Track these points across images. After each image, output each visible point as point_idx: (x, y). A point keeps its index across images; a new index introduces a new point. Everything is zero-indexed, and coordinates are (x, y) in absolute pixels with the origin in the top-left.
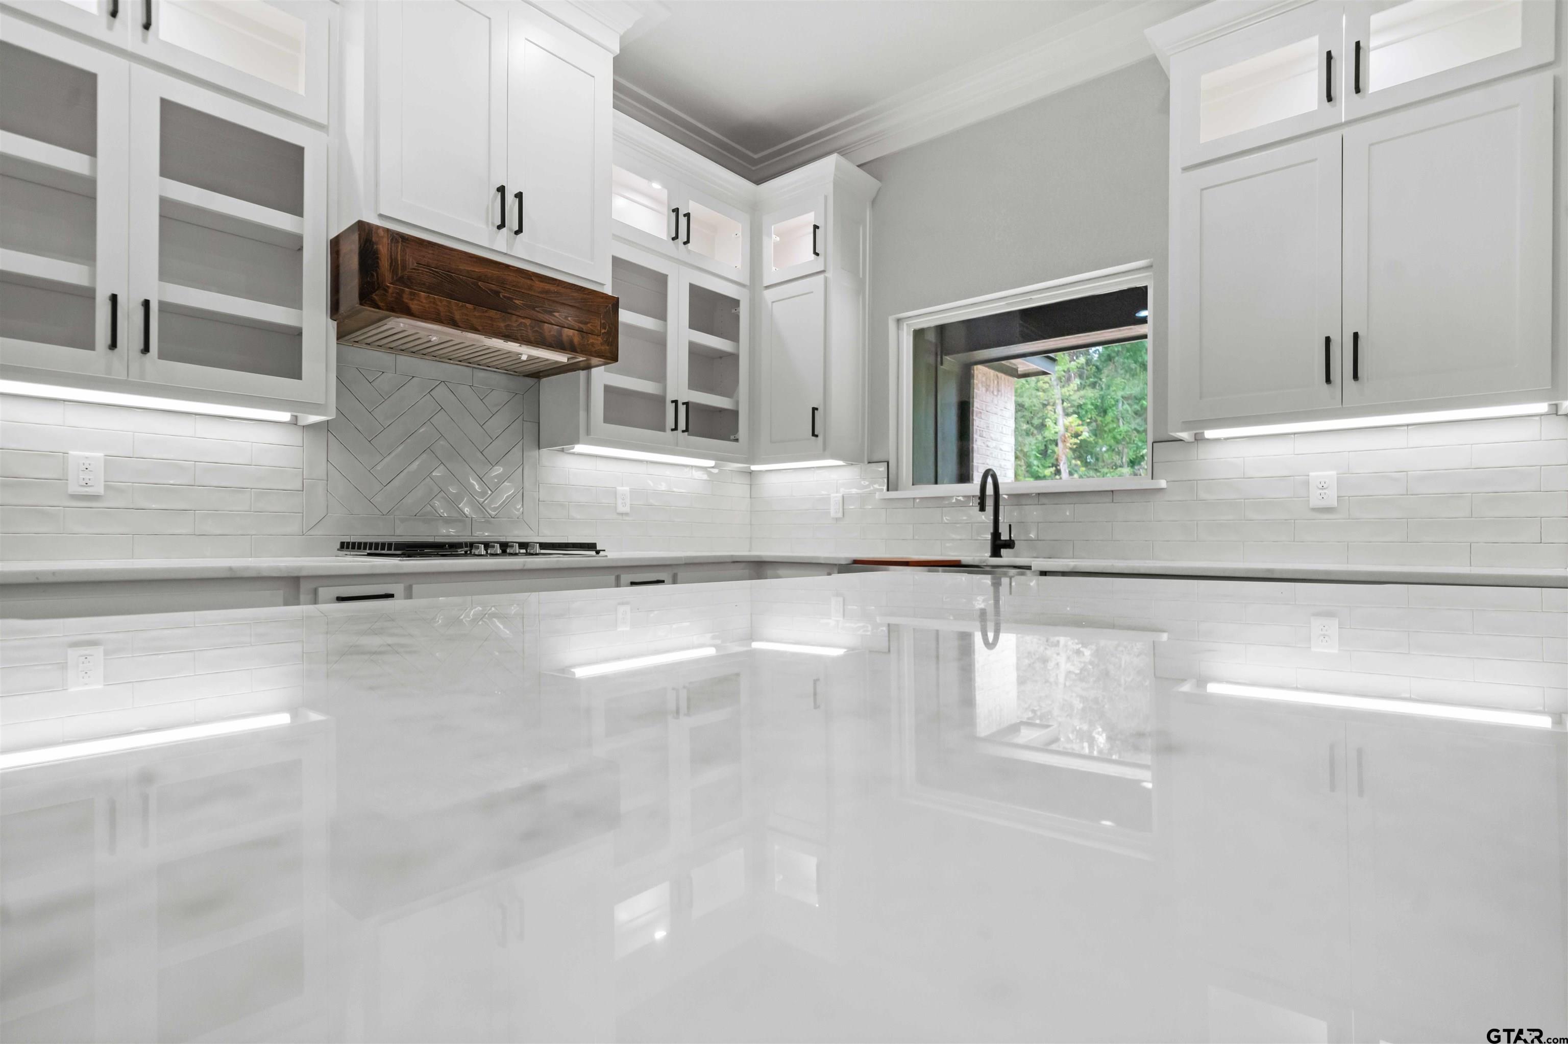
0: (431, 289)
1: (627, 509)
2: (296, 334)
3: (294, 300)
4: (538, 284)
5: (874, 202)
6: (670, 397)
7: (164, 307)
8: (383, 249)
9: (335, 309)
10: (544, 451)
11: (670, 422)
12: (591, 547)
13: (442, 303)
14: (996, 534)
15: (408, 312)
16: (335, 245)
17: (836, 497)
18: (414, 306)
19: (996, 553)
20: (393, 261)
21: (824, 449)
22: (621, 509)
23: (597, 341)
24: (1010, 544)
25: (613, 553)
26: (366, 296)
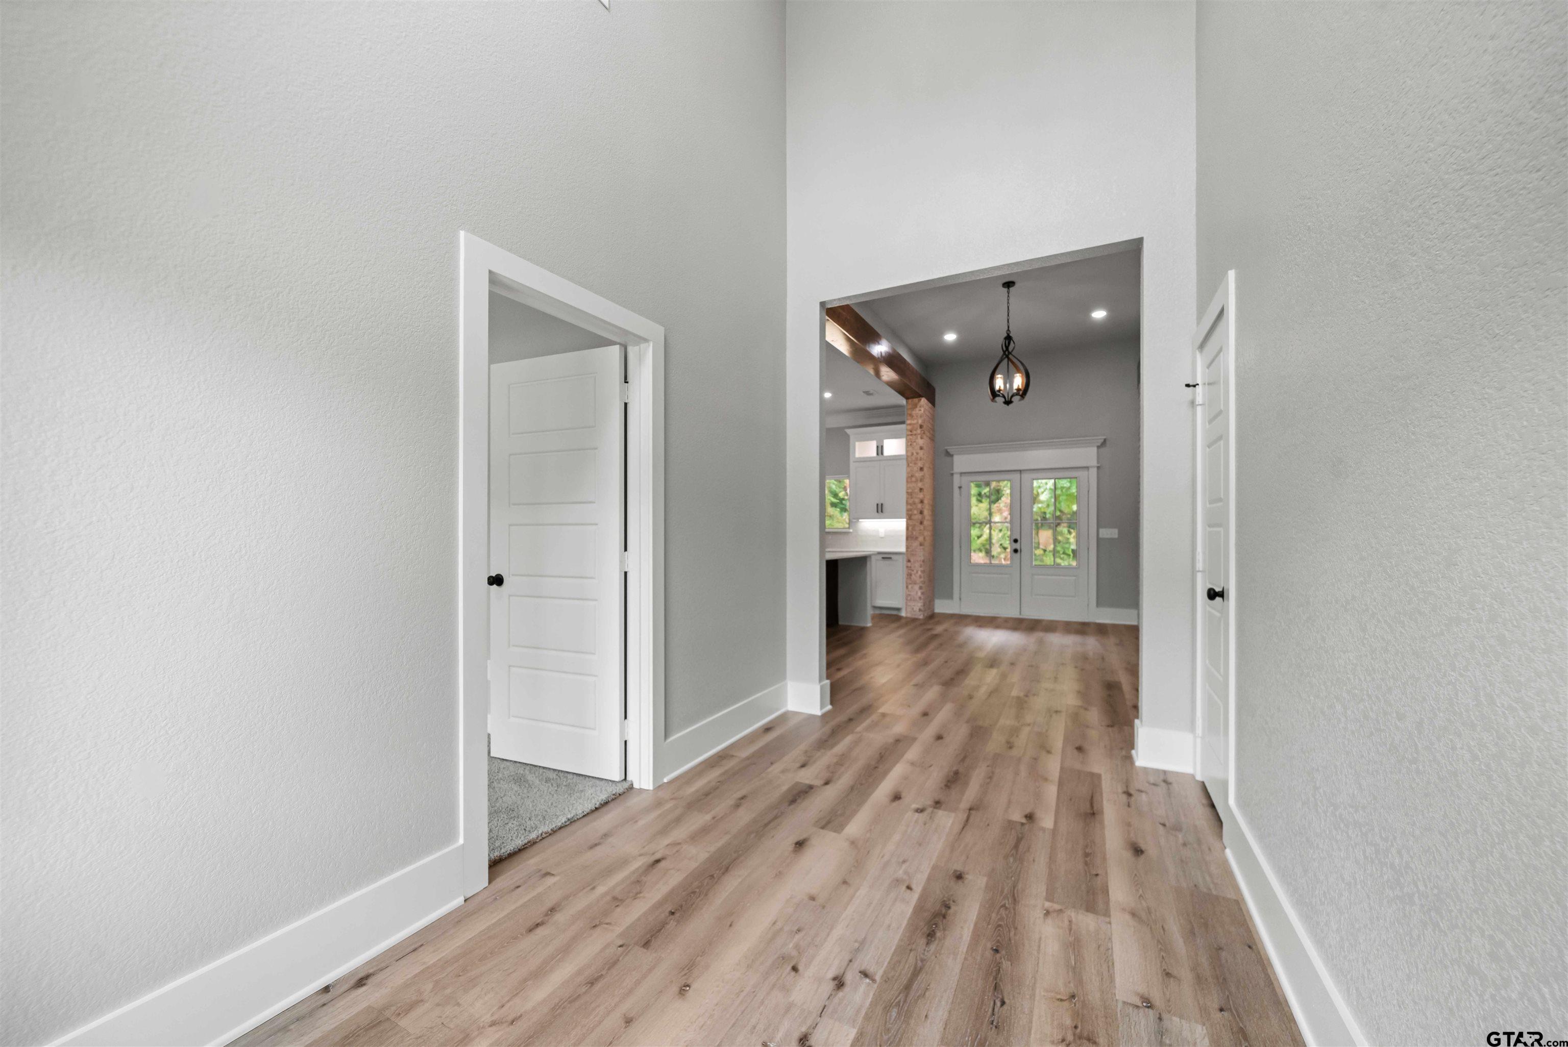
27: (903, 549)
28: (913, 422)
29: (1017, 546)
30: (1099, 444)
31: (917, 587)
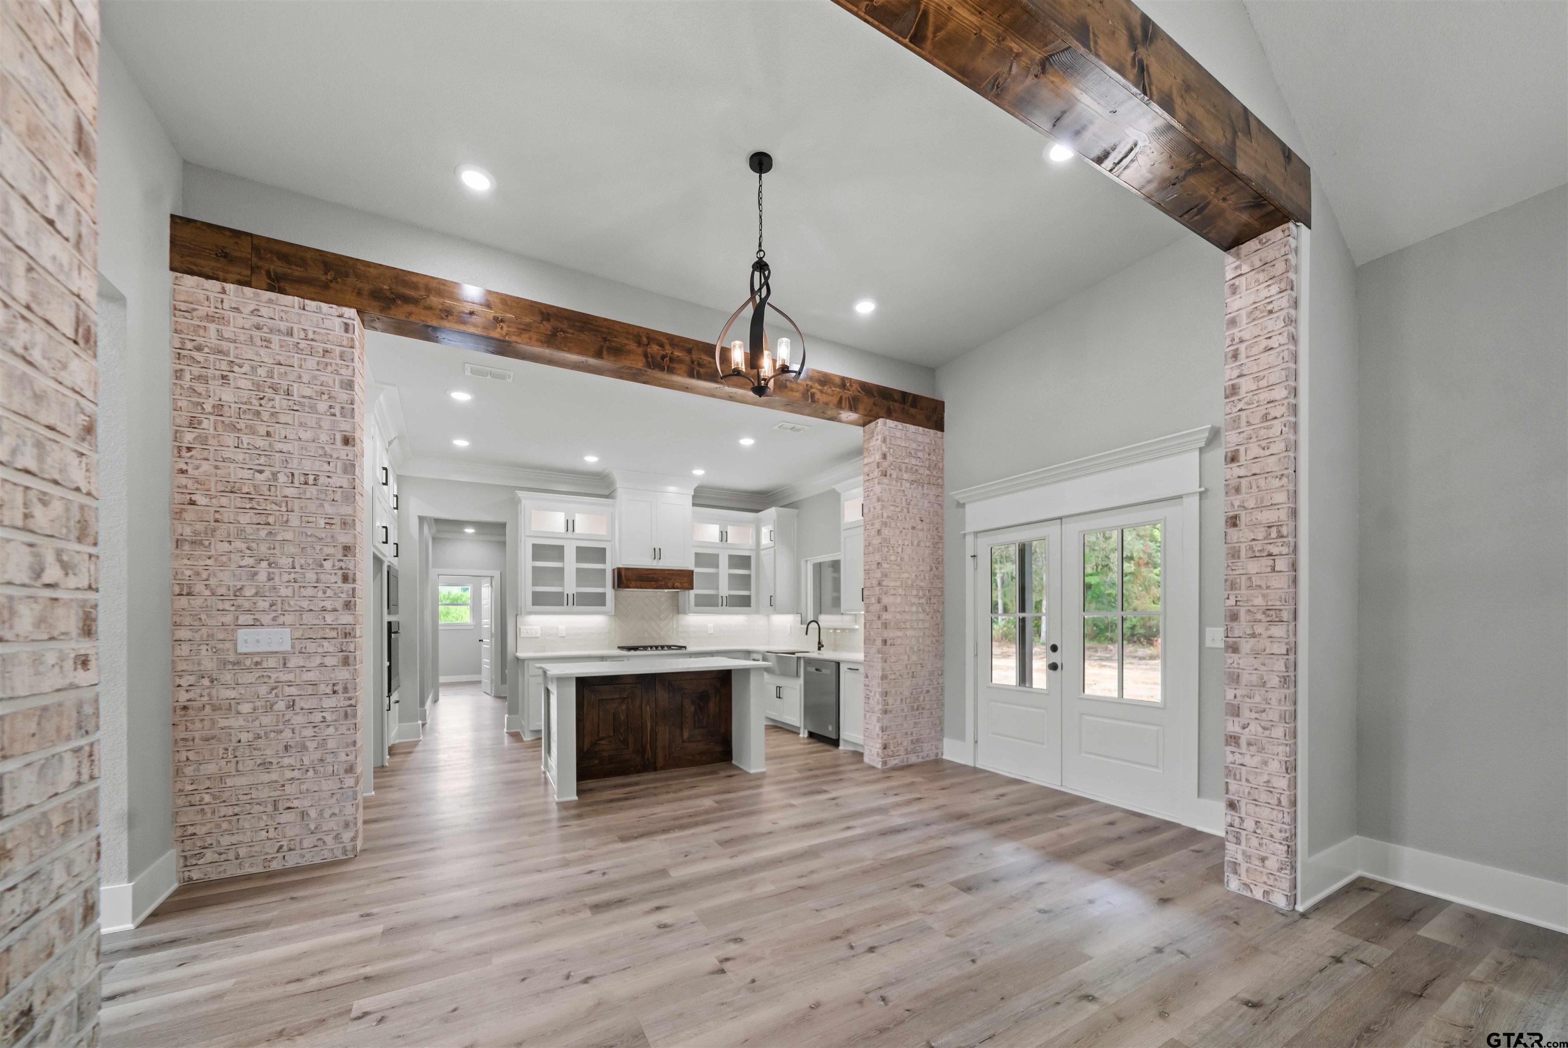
0: (636, 580)
1: (712, 632)
2: (604, 594)
3: (604, 586)
4: (666, 572)
5: (798, 516)
6: (721, 594)
7: (577, 593)
8: (623, 573)
9: (614, 587)
10: (680, 615)
11: (720, 604)
12: (685, 647)
13: (639, 583)
14: (819, 643)
15: (630, 588)
16: (614, 570)
17: (789, 626)
18: (631, 586)
19: (819, 649)
20: (625, 575)
21: (775, 610)
22: (709, 632)
23: (686, 585)
24: (823, 646)
25: (691, 649)
26: (619, 586)
27: (860, 656)
28: (871, 460)
29: (1056, 658)
30: (1202, 444)
31: (874, 719)
